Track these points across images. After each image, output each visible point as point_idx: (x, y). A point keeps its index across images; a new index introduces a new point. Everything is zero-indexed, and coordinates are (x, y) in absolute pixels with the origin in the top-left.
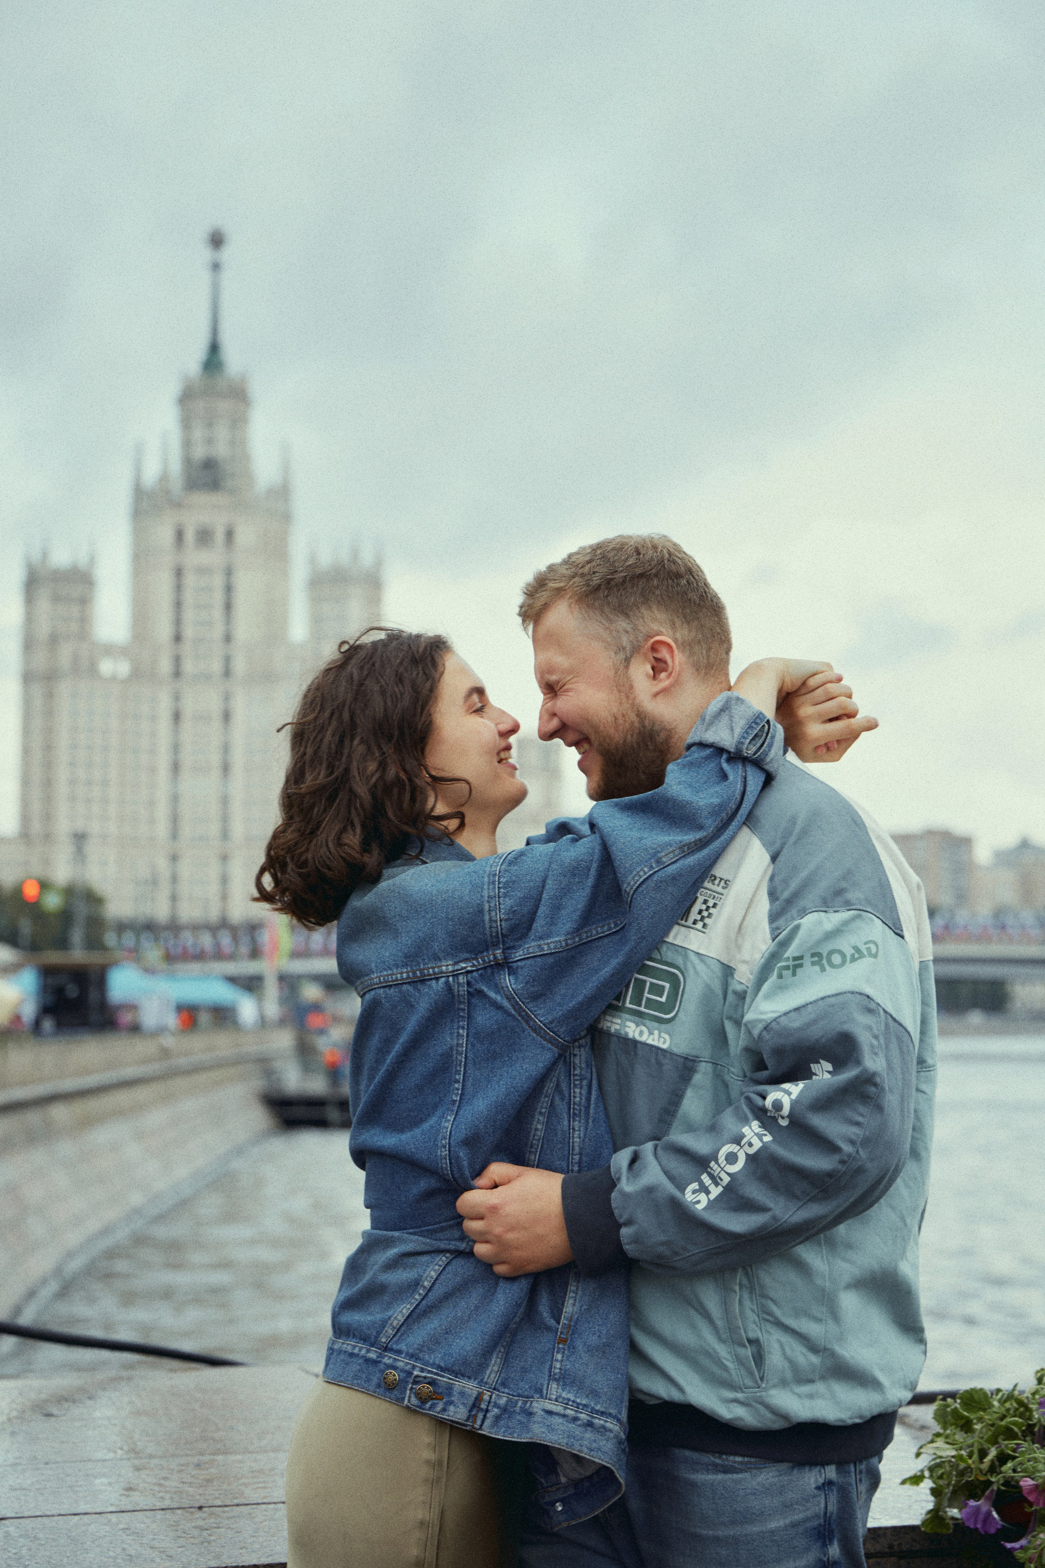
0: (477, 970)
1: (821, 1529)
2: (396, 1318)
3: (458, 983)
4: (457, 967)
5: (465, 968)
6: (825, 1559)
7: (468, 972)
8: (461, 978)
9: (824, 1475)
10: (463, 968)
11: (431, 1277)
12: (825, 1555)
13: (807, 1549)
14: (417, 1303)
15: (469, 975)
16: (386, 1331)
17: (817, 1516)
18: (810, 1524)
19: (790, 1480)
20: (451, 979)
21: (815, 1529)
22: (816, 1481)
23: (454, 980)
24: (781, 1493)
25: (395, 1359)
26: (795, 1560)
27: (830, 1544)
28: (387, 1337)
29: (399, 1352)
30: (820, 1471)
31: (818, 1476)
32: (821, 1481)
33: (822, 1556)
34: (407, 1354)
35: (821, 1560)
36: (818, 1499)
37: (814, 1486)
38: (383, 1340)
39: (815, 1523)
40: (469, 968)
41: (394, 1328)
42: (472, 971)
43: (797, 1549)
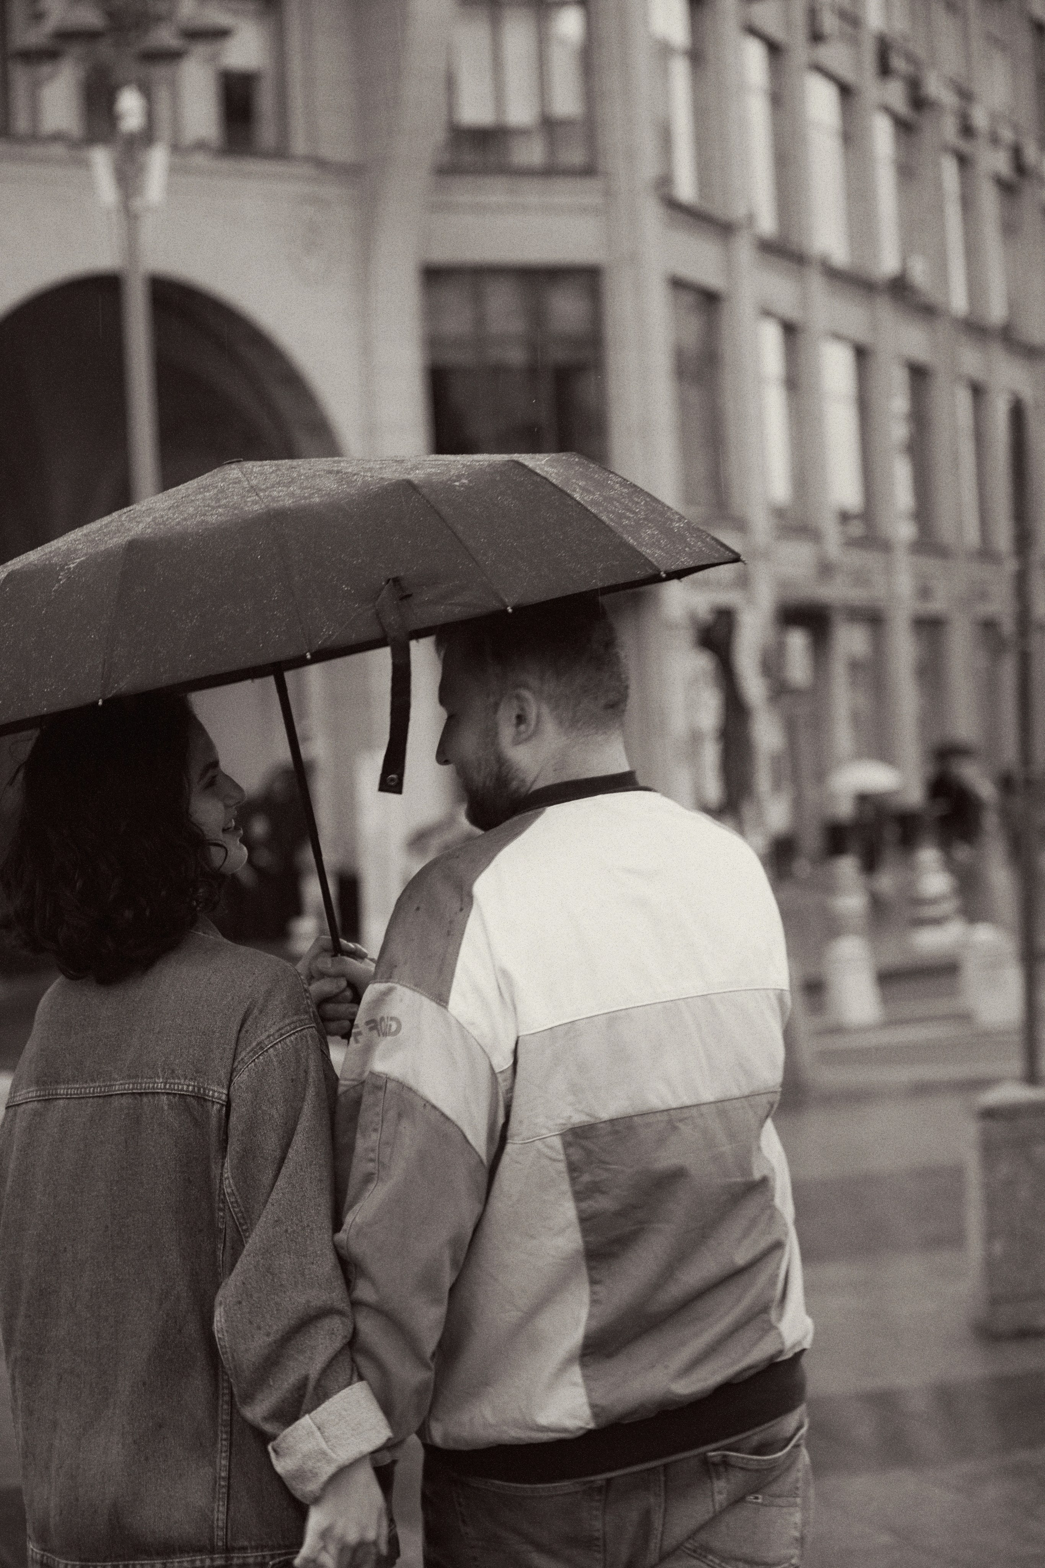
2: (218, 1520)
11: (225, 1466)
14: (226, 1495)
16: (218, 1535)
25: (244, 1557)
28: (222, 1540)
29: (244, 1549)
34: (252, 1548)
38: (220, 1544)
41: (222, 1529)
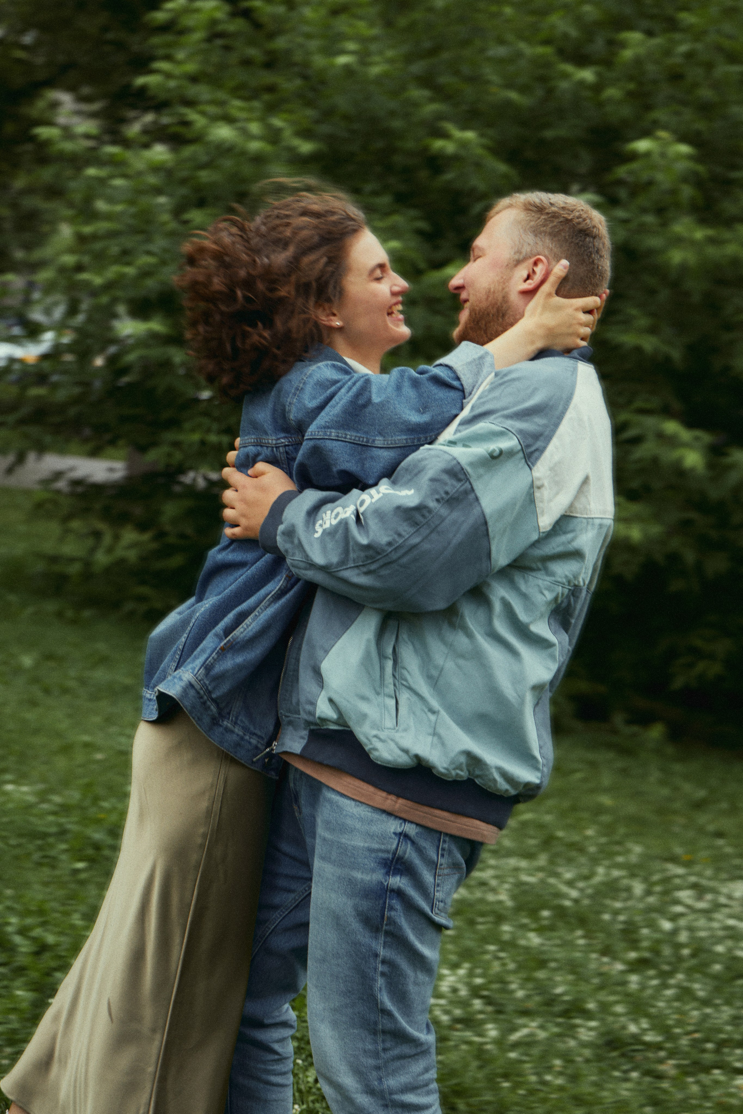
0: (292, 445)
1: (388, 862)
3: (280, 452)
4: (279, 442)
5: (284, 442)
6: (386, 884)
7: (286, 446)
8: (281, 449)
9: (403, 827)
10: (282, 443)
12: (386, 881)
13: (373, 871)
15: (287, 447)
17: (388, 851)
18: (381, 855)
19: (379, 819)
20: (275, 449)
21: (384, 859)
22: (396, 828)
23: (277, 450)
24: (369, 824)
26: (362, 873)
27: (392, 876)
30: (401, 824)
31: (398, 826)
32: (399, 830)
33: (383, 880)
35: (382, 882)
36: (392, 840)
37: (392, 830)
39: (385, 855)
40: (287, 443)
42: (288, 445)
43: (366, 866)
